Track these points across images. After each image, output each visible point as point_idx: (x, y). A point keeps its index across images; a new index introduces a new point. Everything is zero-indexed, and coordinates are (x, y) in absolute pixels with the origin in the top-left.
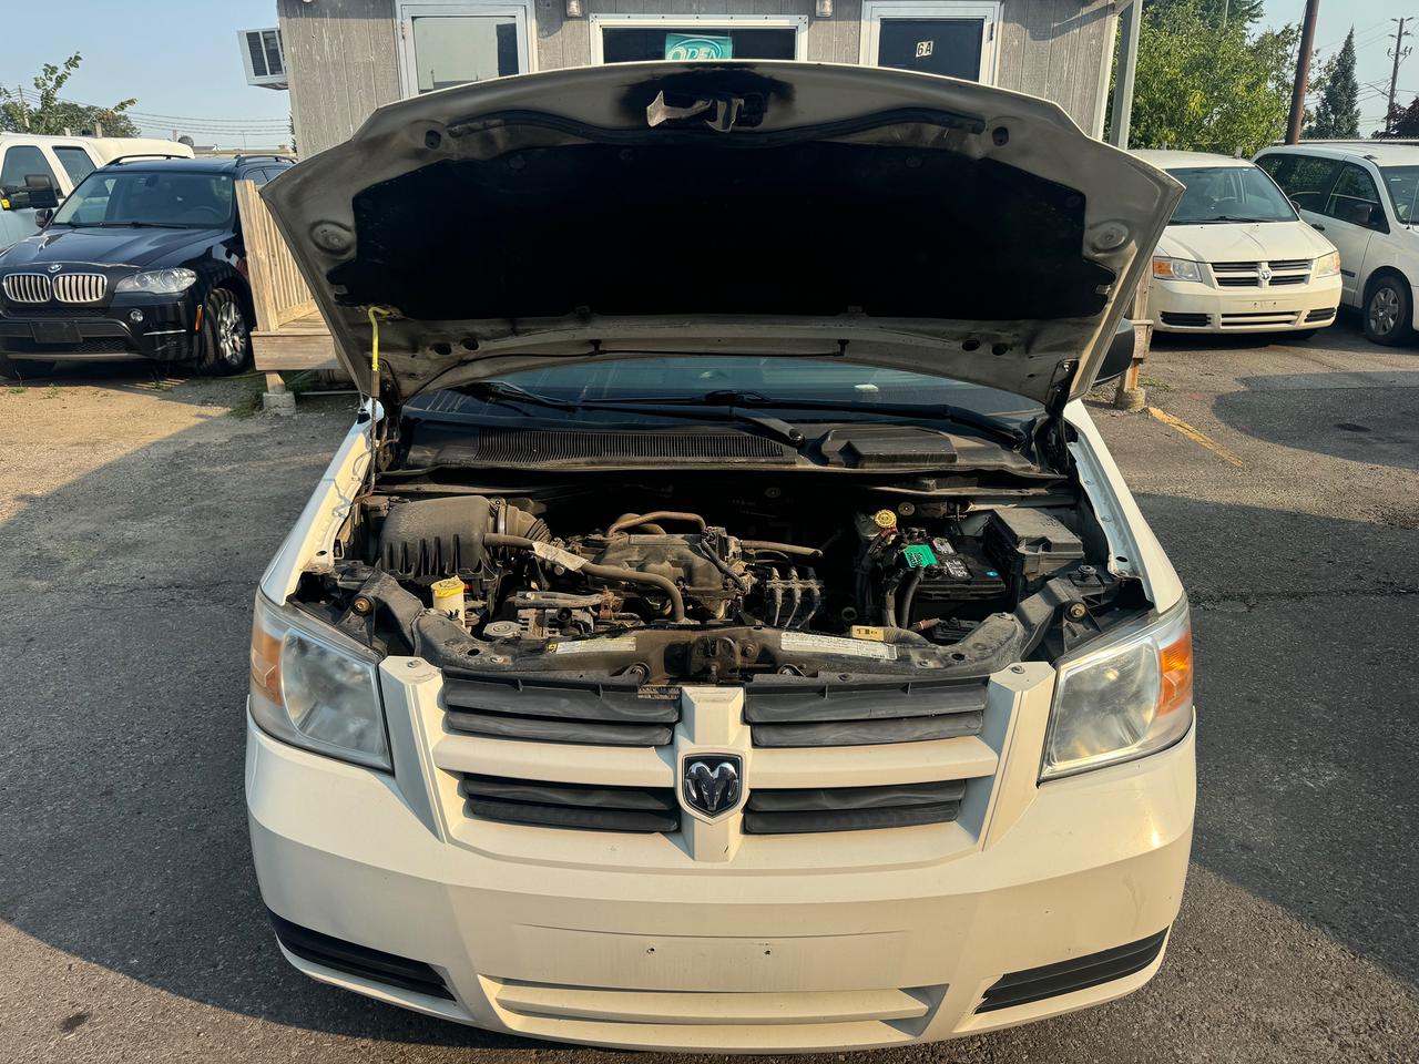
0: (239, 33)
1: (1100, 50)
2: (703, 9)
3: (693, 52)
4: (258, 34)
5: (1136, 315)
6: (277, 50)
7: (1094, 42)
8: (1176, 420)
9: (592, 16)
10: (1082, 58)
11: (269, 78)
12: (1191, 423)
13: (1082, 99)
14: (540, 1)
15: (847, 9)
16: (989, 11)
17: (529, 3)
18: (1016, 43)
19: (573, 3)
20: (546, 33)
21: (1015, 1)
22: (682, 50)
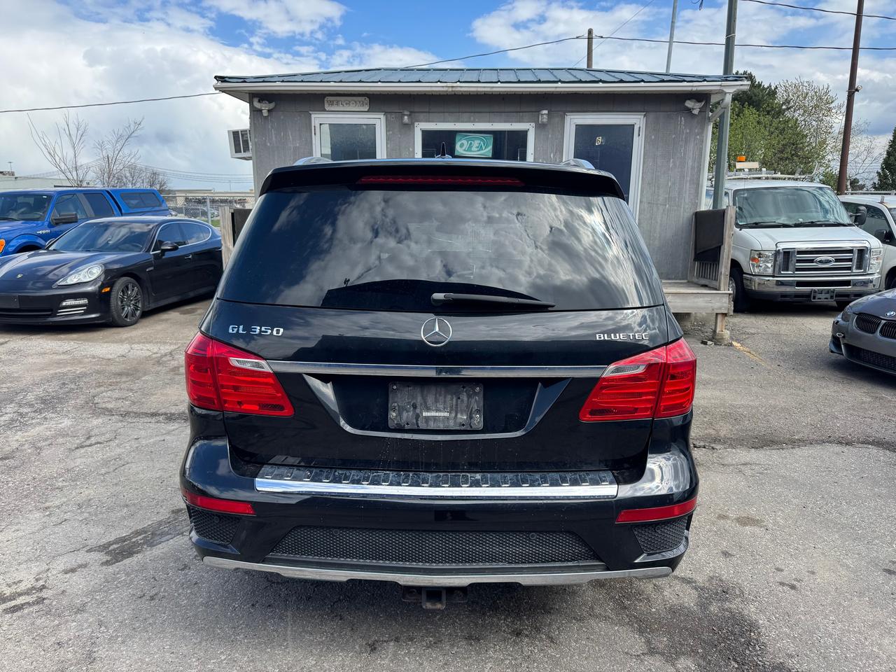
0: (229, 131)
1: (702, 141)
2: (477, 120)
3: (471, 143)
4: (238, 132)
5: (722, 288)
6: (247, 140)
7: (698, 137)
8: (747, 349)
9: (416, 124)
10: (692, 145)
11: (243, 154)
12: (756, 352)
13: (693, 168)
14: (389, 116)
15: (556, 120)
16: (636, 120)
17: (382, 116)
18: (653, 137)
19: (406, 117)
20: (391, 132)
21: (652, 115)
22: (465, 142)
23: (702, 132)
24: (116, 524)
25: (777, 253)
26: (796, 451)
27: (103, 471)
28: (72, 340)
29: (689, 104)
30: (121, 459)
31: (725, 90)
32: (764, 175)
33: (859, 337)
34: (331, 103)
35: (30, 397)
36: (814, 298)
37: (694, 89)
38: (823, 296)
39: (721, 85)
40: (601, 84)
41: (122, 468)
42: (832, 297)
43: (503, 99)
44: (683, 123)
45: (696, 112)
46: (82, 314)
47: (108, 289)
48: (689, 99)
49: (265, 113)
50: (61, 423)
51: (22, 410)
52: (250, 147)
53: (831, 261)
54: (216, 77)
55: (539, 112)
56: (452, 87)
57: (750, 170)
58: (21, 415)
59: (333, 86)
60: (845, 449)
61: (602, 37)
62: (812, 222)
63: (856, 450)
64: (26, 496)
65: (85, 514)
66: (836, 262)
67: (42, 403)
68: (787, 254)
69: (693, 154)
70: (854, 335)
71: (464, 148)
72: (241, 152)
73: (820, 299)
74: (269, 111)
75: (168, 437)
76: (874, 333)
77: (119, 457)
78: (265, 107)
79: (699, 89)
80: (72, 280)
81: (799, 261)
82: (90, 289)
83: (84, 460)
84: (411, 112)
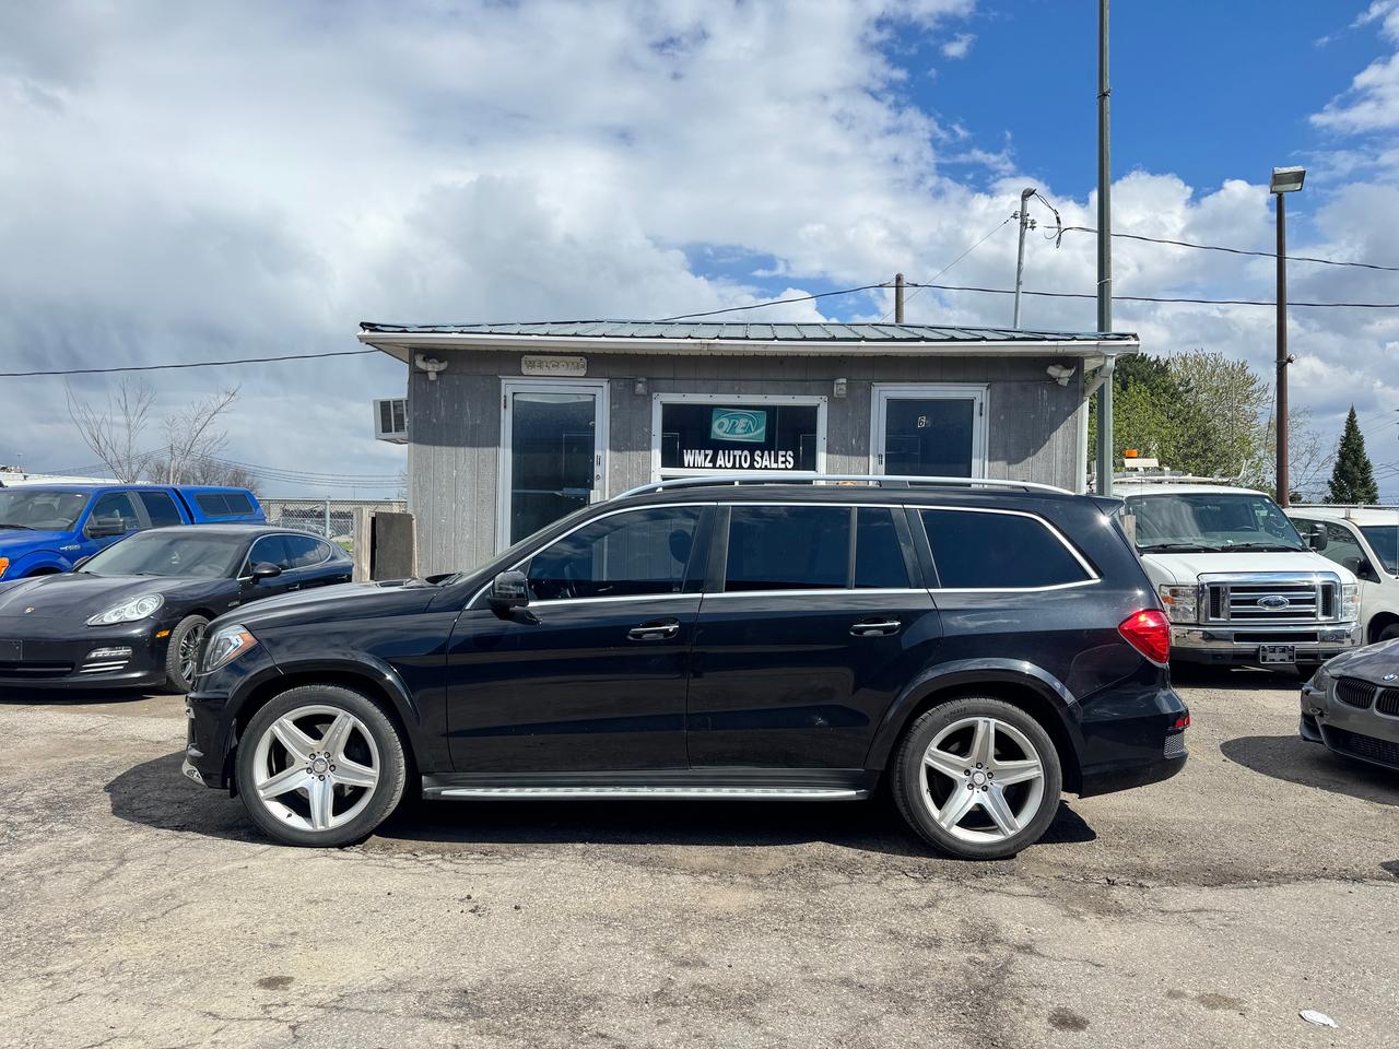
0: (375, 402)
2: (743, 390)
3: (735, 423)
4: (389, 402)
6: (403, 415)
7: (1070, 417)
9: (655, 395)
10: (1062, 429)
11: (393, 435)
13: (1064, 462)
14: (615, 383)
15: (859, 392)
16: (977, 393)
17: (606, 385)
18: (1002, 417)
19: (640, 385)
20: (617, 406)
21: (998, 387)
22: (725, 421)
23: (1075, 411)
24: (165, 1002)
25: (1199, 590)
26: (1275, 890)
27: (144, 916)
28: (99, 713)
29: (1053, 371)
30: (174, 897)
31: (1103, 351)
32: (1167, 477)
33: (1345, 715)
34: (531, 365)
35: (28, 799)
36: (1264, 659)
37: (1060, 350)
38: (1277, 656)
39: (1097, 345)
40: (923, 343)
41: (177, 911)
42: (1290, 657)
43: (781, 363)
44: (1045, 397)
45: (1065, 382)
46: (120, 672)
47: (166, 633)
48: (1053, 365)
49: (432, 376)
50: (76, 840)
51: (12, 819)
52: (406, 424)
53: (1282, 603)
54: (362, 325)
55: (833, 380)
56: (709, 344)
57: (1146, 469)
58: (11, 825)
59: (535, 339)
60: (1355, 887)
61: (916, 285)
62: (1248, 545)
63: (1371, 890)
64: (14, 956)
65: (113, 985)
66: (1290, 604)
67: (46, 808)
68: (1216, 591)
70: (1337, 713)
71: (724, 429)
72: (391, 431)
73: (1273, 660)
74: (438, 373)
75: (252, 863)
76: (1368, 707)
77: (172, 894)
78: (432, 368)
79: (1067, 350)
80: (110, 617)
81: (1234, 602)
82: (137, 631)
83: (112, 897)
84: (648, 379)
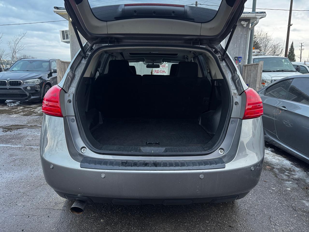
0: (60, 31)
1: (247, 37)
4: (64, 31)
10: (243, 39)
23: (247, 34)
25: (272, 81)
29: (243, 23)
39: (256, 15)
44: (240, 30)
45: (245, 26)
52: (69, 37)
54: (54, 7)
57: (257, 52)
62: (283, 70)
69: (244, 42)
72: (65, 39)
